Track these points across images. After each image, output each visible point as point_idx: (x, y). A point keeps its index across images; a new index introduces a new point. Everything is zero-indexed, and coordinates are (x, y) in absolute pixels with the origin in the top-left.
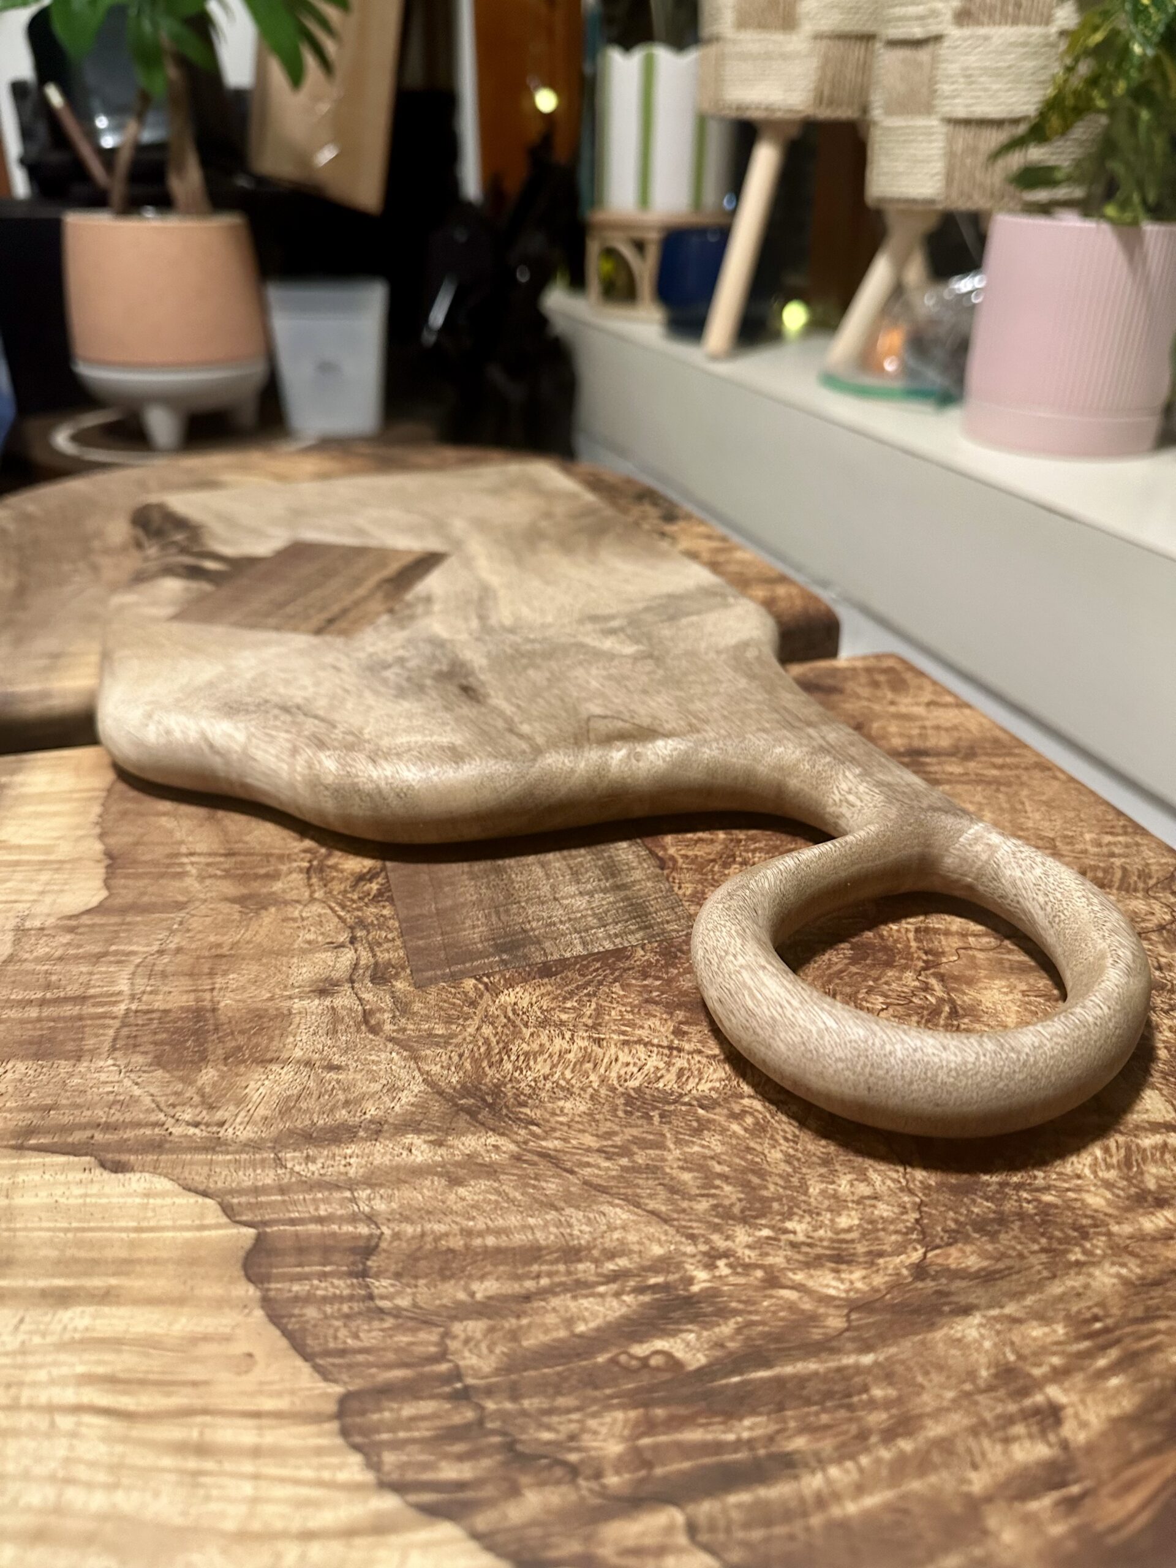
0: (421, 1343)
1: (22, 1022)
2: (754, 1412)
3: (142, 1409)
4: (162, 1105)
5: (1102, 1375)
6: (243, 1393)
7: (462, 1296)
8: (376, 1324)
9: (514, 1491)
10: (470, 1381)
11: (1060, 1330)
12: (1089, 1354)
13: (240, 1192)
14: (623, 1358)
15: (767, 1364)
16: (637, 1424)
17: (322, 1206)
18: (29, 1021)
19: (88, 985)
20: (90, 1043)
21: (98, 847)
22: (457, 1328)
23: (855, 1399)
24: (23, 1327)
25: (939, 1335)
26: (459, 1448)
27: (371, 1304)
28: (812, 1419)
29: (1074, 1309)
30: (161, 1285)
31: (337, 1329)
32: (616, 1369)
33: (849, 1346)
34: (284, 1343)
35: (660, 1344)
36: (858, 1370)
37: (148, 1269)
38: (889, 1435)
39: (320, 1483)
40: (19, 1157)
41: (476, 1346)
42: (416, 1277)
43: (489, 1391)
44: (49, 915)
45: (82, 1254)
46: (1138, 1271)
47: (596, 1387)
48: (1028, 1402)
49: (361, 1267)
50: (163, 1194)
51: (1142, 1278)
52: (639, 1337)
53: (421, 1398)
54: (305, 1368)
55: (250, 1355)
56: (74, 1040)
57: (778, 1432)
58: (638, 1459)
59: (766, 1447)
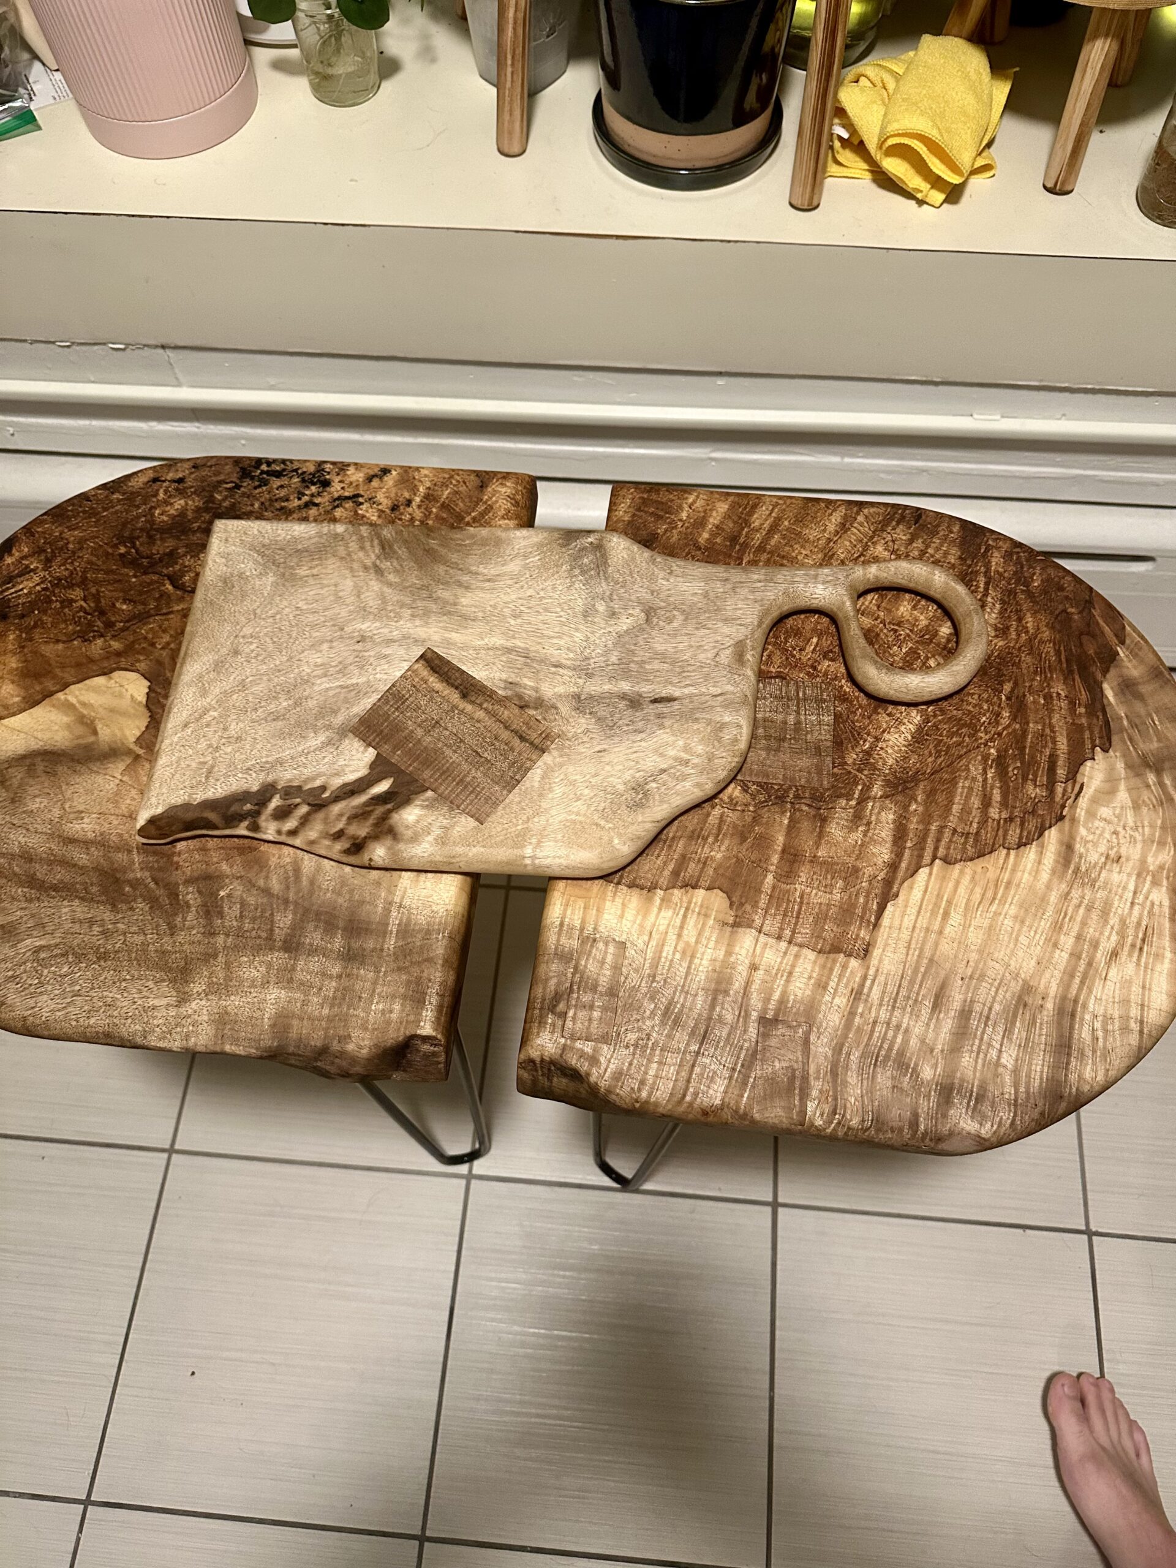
2: (1037, 757)
5: (1052, 677)
6: (994, 870)
9: (1041, 815)
10: (1007, 816)
11: (1037, 677)
12: (1046, 677)
16: (1032, 783)
25: (1029, 705)
26: (1025, 824)
29: (1032, 671)
32: (1014, 782)
33: (1025, 727)
34: (981, 859)
38: (1052, 731)
43: (1012, 813)
52: (1006, 773)
54: (992, 854)
55: (982, 867)
57: (1044, 754)
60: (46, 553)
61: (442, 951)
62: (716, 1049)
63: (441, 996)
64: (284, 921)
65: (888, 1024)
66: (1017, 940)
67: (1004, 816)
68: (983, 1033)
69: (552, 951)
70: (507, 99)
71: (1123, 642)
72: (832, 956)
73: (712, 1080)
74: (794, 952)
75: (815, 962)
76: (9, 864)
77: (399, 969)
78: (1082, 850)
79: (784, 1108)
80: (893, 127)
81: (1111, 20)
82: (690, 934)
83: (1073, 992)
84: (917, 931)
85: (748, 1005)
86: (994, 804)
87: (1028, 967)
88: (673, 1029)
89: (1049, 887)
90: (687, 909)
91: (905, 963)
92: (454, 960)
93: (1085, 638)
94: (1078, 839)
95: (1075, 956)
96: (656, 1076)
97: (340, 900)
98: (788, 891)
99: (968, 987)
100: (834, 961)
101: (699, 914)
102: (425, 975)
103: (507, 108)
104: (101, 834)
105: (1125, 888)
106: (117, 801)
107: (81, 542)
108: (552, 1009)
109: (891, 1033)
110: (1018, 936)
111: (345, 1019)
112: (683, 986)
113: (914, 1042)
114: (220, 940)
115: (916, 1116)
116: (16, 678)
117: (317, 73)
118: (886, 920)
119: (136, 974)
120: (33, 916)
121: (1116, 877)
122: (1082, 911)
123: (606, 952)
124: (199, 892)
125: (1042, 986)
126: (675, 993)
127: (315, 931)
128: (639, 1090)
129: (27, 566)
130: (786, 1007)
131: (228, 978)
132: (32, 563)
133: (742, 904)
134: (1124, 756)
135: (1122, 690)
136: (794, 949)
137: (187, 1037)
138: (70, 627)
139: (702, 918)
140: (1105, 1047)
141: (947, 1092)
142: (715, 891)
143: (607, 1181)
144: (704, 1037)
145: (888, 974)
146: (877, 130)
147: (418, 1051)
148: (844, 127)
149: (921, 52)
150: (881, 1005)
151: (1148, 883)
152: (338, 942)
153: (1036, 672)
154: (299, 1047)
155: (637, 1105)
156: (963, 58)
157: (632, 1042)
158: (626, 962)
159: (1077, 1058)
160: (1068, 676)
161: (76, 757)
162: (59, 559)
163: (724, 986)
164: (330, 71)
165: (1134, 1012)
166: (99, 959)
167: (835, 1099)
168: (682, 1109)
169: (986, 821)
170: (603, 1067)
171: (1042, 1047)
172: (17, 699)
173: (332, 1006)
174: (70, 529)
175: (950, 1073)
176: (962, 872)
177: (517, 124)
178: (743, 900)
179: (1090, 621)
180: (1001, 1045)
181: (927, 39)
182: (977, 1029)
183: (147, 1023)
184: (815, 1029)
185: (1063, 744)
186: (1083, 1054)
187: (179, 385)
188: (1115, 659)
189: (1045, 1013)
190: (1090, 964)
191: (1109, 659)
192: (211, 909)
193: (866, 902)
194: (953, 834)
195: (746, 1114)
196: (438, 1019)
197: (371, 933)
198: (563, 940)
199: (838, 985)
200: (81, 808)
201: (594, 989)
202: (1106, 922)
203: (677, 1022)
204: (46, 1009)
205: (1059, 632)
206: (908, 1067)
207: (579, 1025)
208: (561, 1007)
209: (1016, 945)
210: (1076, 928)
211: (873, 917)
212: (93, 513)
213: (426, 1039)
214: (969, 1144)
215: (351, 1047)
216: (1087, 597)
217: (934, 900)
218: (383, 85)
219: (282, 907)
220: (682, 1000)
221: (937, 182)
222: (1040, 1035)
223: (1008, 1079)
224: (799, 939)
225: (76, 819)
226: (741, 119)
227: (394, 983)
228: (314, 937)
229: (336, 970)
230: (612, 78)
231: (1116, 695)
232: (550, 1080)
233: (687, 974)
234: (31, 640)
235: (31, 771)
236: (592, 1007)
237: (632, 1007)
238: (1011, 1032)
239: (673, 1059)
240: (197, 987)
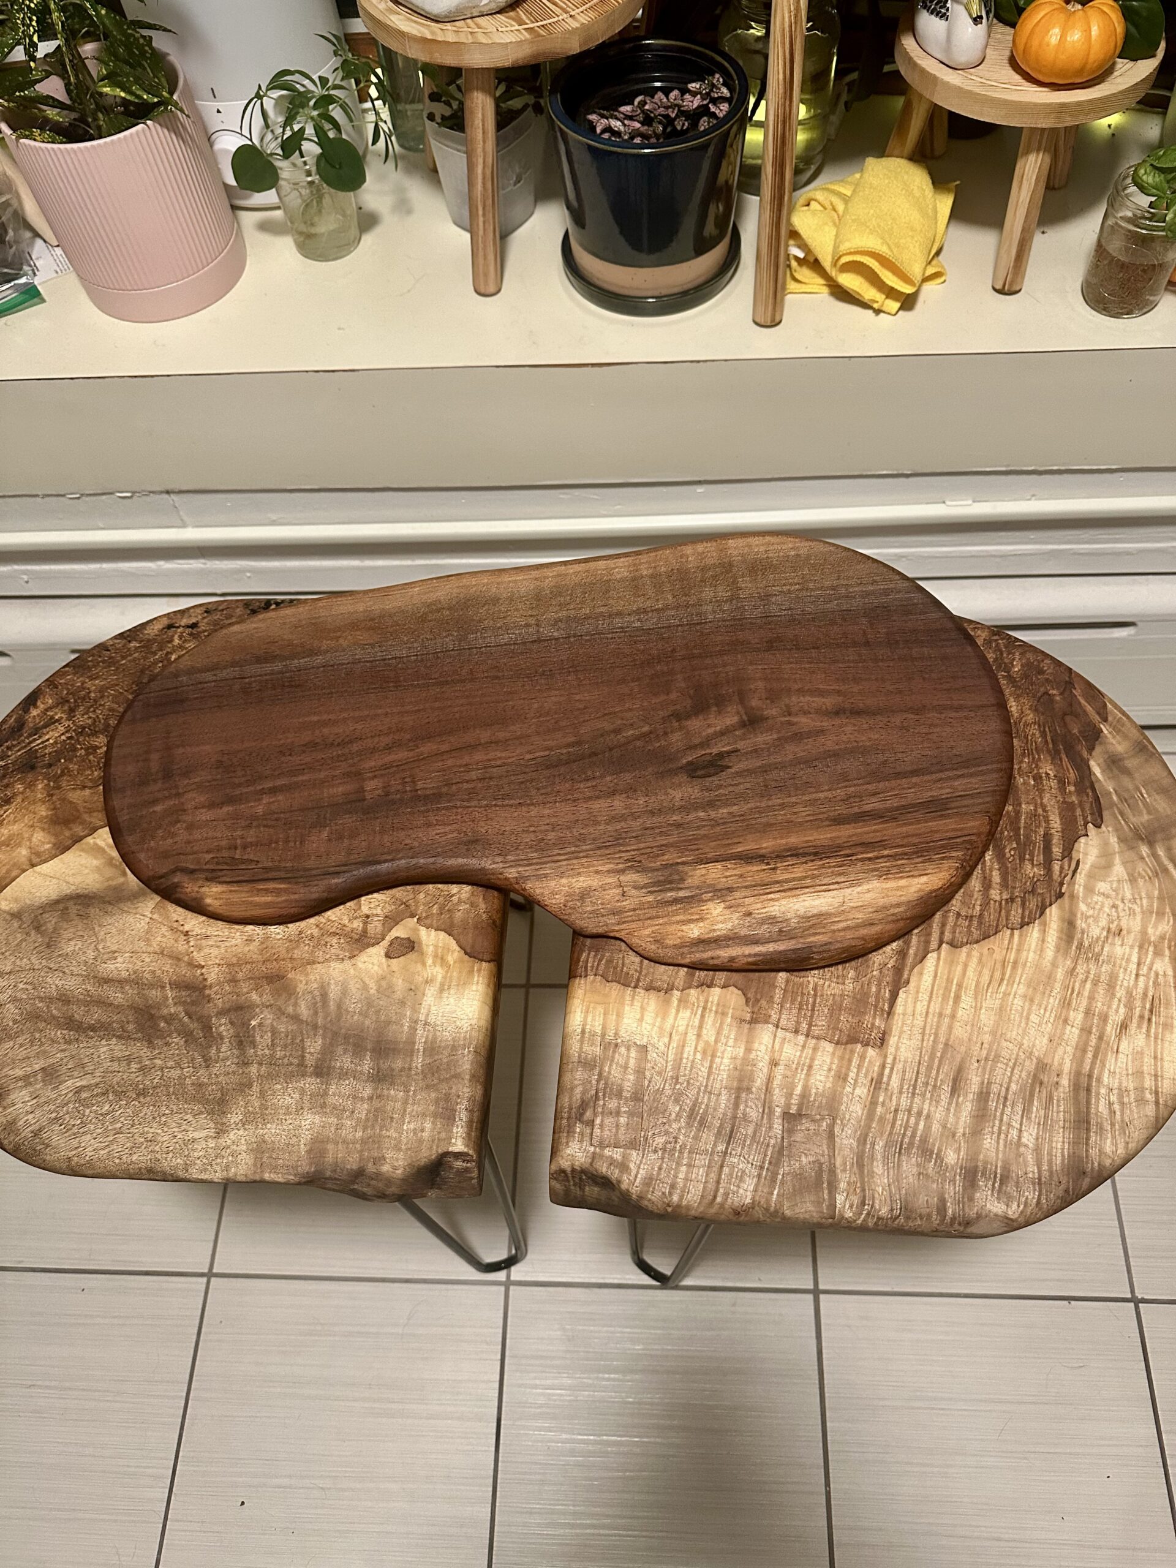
5: (1039, 758)
6: (1000, 951)
9: (1041, 894)
10: (1008, 897)
12: (1034, 758)
26: (1026, 904)
34: (987, 940)
38: (1045, 810)
39: (1030, 937)
43: (1012, 893)
52: (1004, 855)
54: (996, 935)
55: (988, 949)
60: (71, 702)
61: (468, 1066)
62: (743, 1148)
63: (471, 1111)
64: (314, 1046)
65: (909, 1111)
66: (1028, 1019)
67: (1005, 897)
68: (1002, 1114)
69: (576, 1059)
70: (481, 245)
71: (1105, 720)
72: (849, 1046)
73: (741, 1180)
74: (812, 1045)
75: (833, 1054)
76: (48, 1007)
77: (428, 1087)
78: (1084, 925)
79: (813, 1202)
80: (845, 247)
81: (1042, 136)
82: (709, 1033)
83: (1087, 1067)
84: (930, 1016)
85: (771, 1102)
86: (994, 885)
87: (1041, 1044)
88: (699, 1130)
89: (1054, 965)
90: (704, 1008)
91: (921, 1049)
92: (481, 1073)
93: (1068, 718)
94: (1079, 915)
95: (1086, 1030)
96: (686, 1179)
97: (367, 1022)
98: (802, 984)
99: (984, 1069)
100: (852, 1052)
101: (716, 1012)
102: (453, 1091)
103: (481, 253)
104: (135, 972)
105: (1128, 960)
106: (148, 939)
107: (102, 690)
108: (580, 1117)
109: (913, 1120)
110: (1028, 1015)
111: (377, 1140)
112: (707, 1085)
113: (936, 1127)
114: (254, 1069)
115: (943, 1201)
116: (46, 826)
117: (301, 233)
118: (899, 1008)
119: (175, 1108)
120: (72, 1057)
121: (1119, 951)
122: (1088, 986)
123: (628, 1057)
124: (232, 1023)
125: (1056, 1063)
126: (698, 1093)
127: (345, 1054)
128: (670, 1193)
129: (52, 717)
130: (809, 1102)
131: (264, 1107)
132: (56, 714)
133: (757, 1001)
134: (1116, 830)
135: (1109, 766)
136: (812, 1042)
137: (227, 1167)
138: (96, 773)
139: (719, 1016)
140: (1122, 1121)
141: (971, 1175)
142: (732, 988)
143: (647, 1280)
144: (730, 1137)
145: (906, 1062)
146: (830, 249)
147: (451, 1168)
148: (799, 247)
149: (866, 175)
150: (901, 1093)
151: (1151, 953)
152: (367, 1064)
153: (1023, 755)
154: (335, 1171)
155: (669, 1209)
156: (906, 177)
157: (660, 1146)
158: (649, 1065)
159: (1096, 1133)
160: (1055, 755)
161: (107, 899)
162: (82, 708)
163: (745, 1084)
164: (313, 230)
165: (1148, 1083)
166: (138, 1095)
167: (863, 1190)
168: (713, 1211)
169: (988, 903)
170: (633, 1174)
171: (1061, 1123)
172: (48, 846)
173: (365, 1129)
174: (92, 678)
175: (973, 1157)
176: (969, 955)
177: (492, 268)
178: (759, 997)
179: (1072, 702)
180: (1021, 1125)
181: (871, 162)
182: (996, 1110)
183: (187, 1156)
184: (838, 1122)
185: (1056, 823)
186: (1101, 1128)
187: (184, 526)
188: (1099, 737)
189: (1061, 1089)
190: (1100, 1038)
191: (1093, 737)
192: (243, 1040)
193: (879, 991)
194: (957, 918)
195: (776, 1211)
196: (468, 1134)
197: (399, 1052)
198: (586, 1047)
199: (857, 1075)
200: (115, 948)
201: (619, 1094)
202: (1113, 995)
203: (702, 1123)
204: (90, 1149)
205: (1043, 714)
206: (932, 1152)
207: (607, 1133)
208: (588, 1114)
209: (1027, 1024)
210: (1084, 1003)
211: (886, 1006)
212: (111, 662)
213: (458, 1155)
214: (996, 1226)
215: (385, 1168)
216: (1068, 678)
217: (944, 984)
218: (364, 238)
219: (312, 1033)
220: (706, 1101)
221: (891, 293)
222: (1058, 1112)
223: (1030, 1158)
224: (816, 1031)
225: (110, 959)
226: (701, 247)
227: (423, 1101)
228: (344, 1060)
229: (367, 1092)
230: (578, 217)
231: (1103, 771)
232: (582, 1189)
233: (710, 1073)
234: (59, 788)
235: (65, 915)
236: (618, 1113)
237: (658, 1110)
238: (1029, 1111)
239: (701, 1160)
240: (234, 1118)
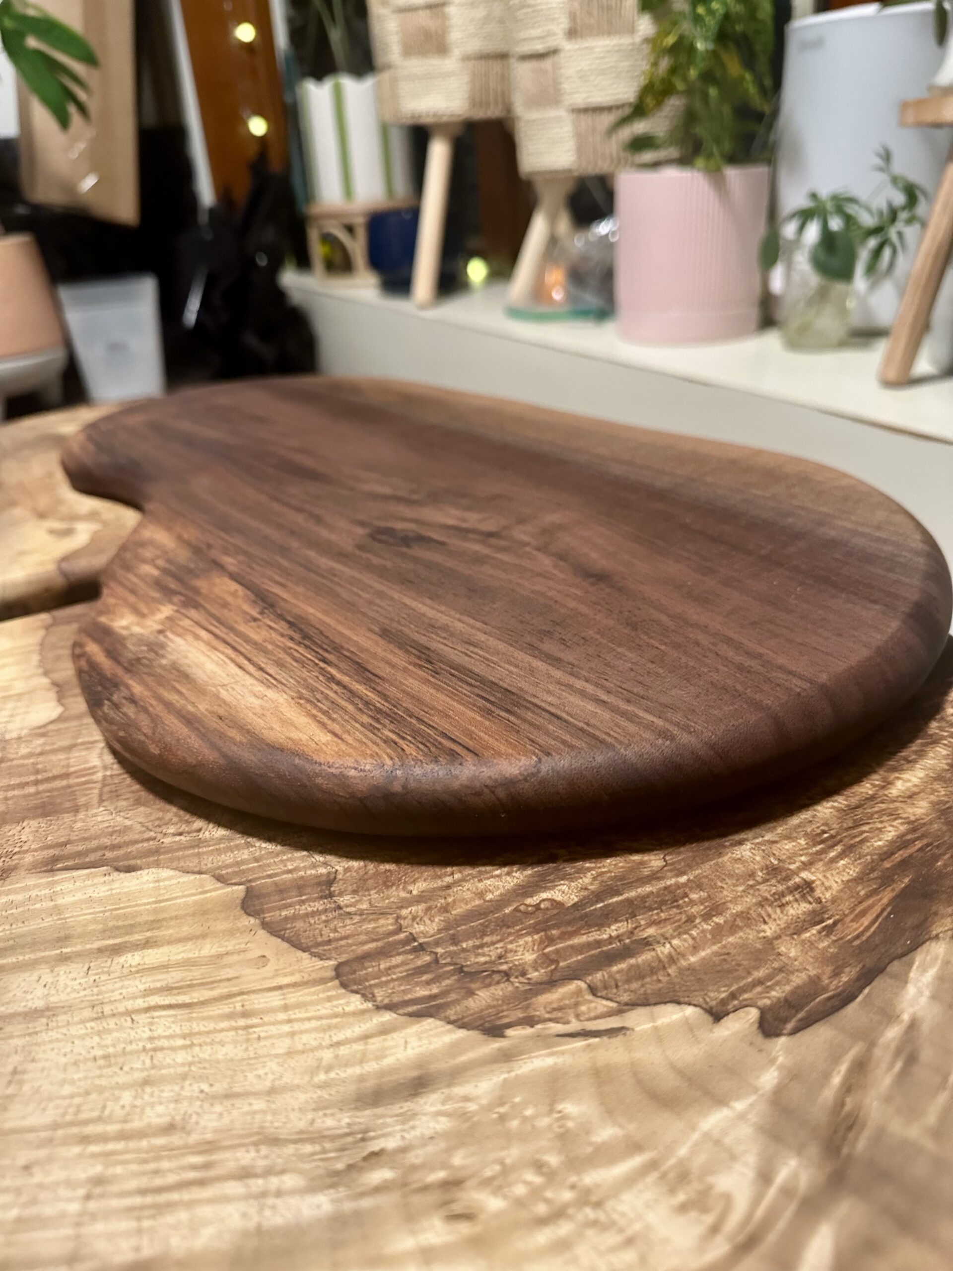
0: (383, 926)
1: (25, 796)
2: (616, 921)
3: (195, 1000)
4: (150, 827)
6: (265, 978)
7: (403, 894)
8: (348, 922)
9: (471, 993)
10: (421, 940)
11: (802, 842)
13: (227, 867)
14: (522, 908)
15: (618, 893)
16: (541, 942)
17: (289, 864)
18: (30, 795)
19: (68, 766)
20: (82, 800)
21: (45, 681)
22: (404, 912)
23: (681, 902)
24: (90, 972)
25: (725, 858)
26: (425, 977)
27: (341, 912)
28: (656, 917)
29: (809, 830)
30: (186, 930)
31: (321, 930)
32: (519, 914)
33: (669, 874)
34: (286, 945)
35: (544, 895)
36: (678, 886)
37: (172, 923)
39: (336, 1016)
40: (53, 876)
41: (421, 920)
42: (368, 890)
44: (22, 729)
45: (120, 923)
46: (845, 802)
47: (509, 927)
48: (791, 883)
49: (327, 892)
50: (169, 878)
51: (848, 806)
52: (530, 894)
53: (391, 956)
54: (306, 955)
55: (264, 956)
56: (69, 801)
57: (635, 928)
58: (547, 960)
59: (628, 938)
94: (454, 1091)
134: (799, 1078)
153: (810, 833)
160: (873, 878)
231: (942, 981)
